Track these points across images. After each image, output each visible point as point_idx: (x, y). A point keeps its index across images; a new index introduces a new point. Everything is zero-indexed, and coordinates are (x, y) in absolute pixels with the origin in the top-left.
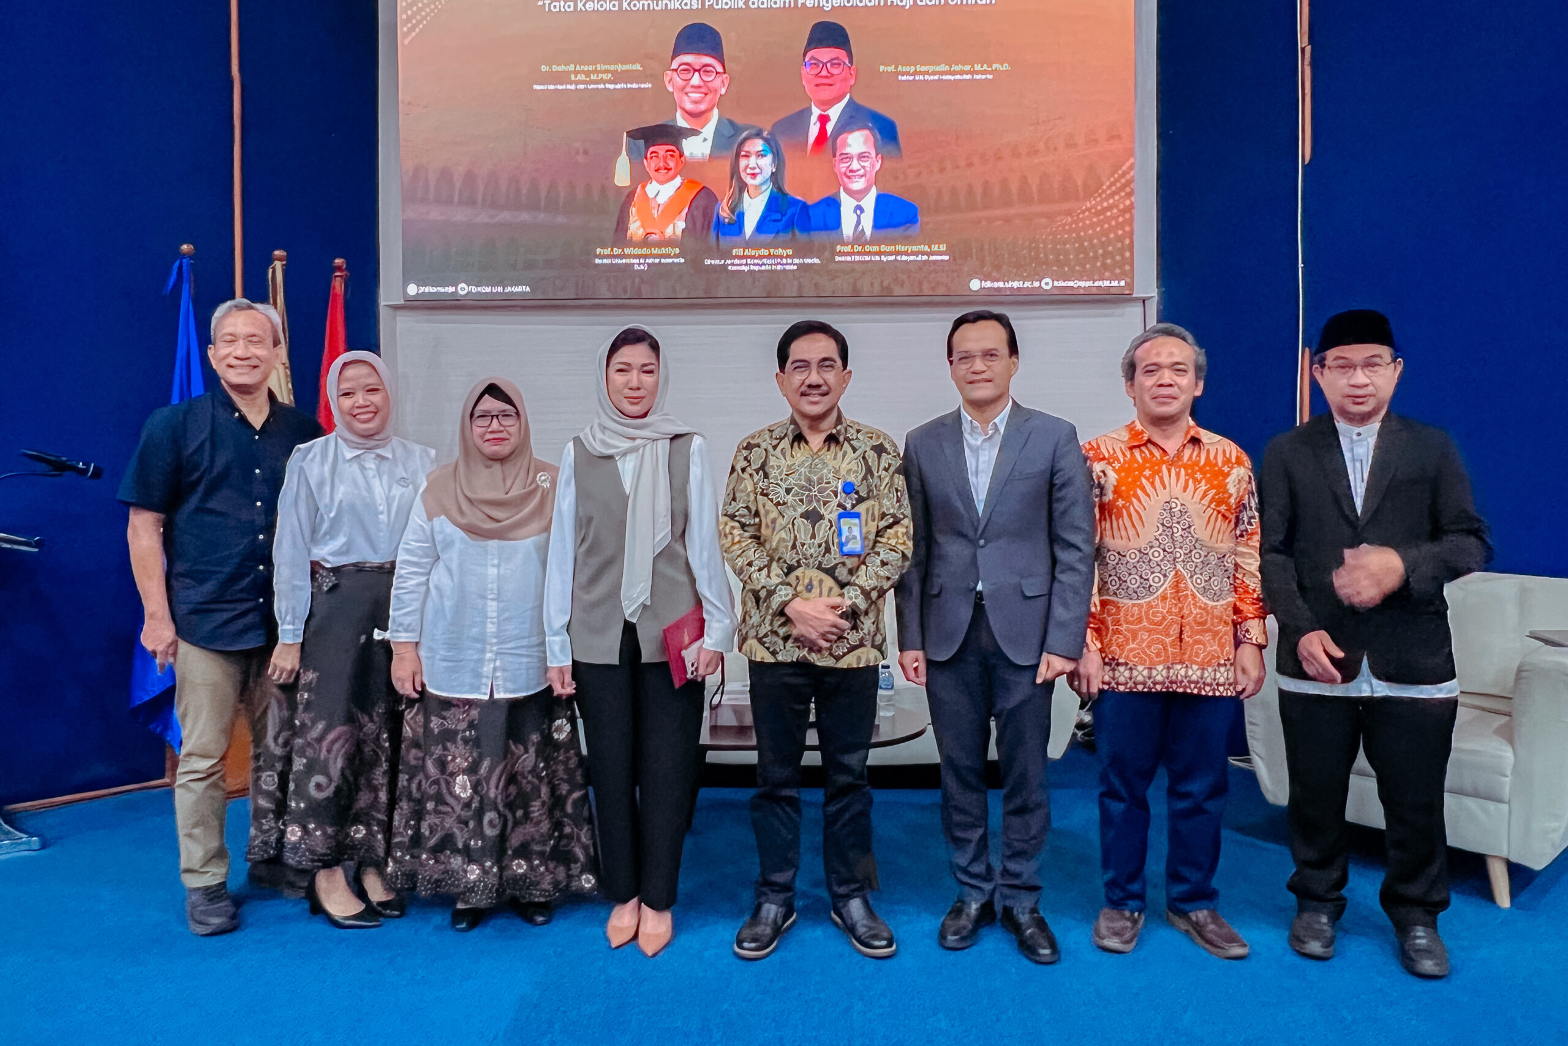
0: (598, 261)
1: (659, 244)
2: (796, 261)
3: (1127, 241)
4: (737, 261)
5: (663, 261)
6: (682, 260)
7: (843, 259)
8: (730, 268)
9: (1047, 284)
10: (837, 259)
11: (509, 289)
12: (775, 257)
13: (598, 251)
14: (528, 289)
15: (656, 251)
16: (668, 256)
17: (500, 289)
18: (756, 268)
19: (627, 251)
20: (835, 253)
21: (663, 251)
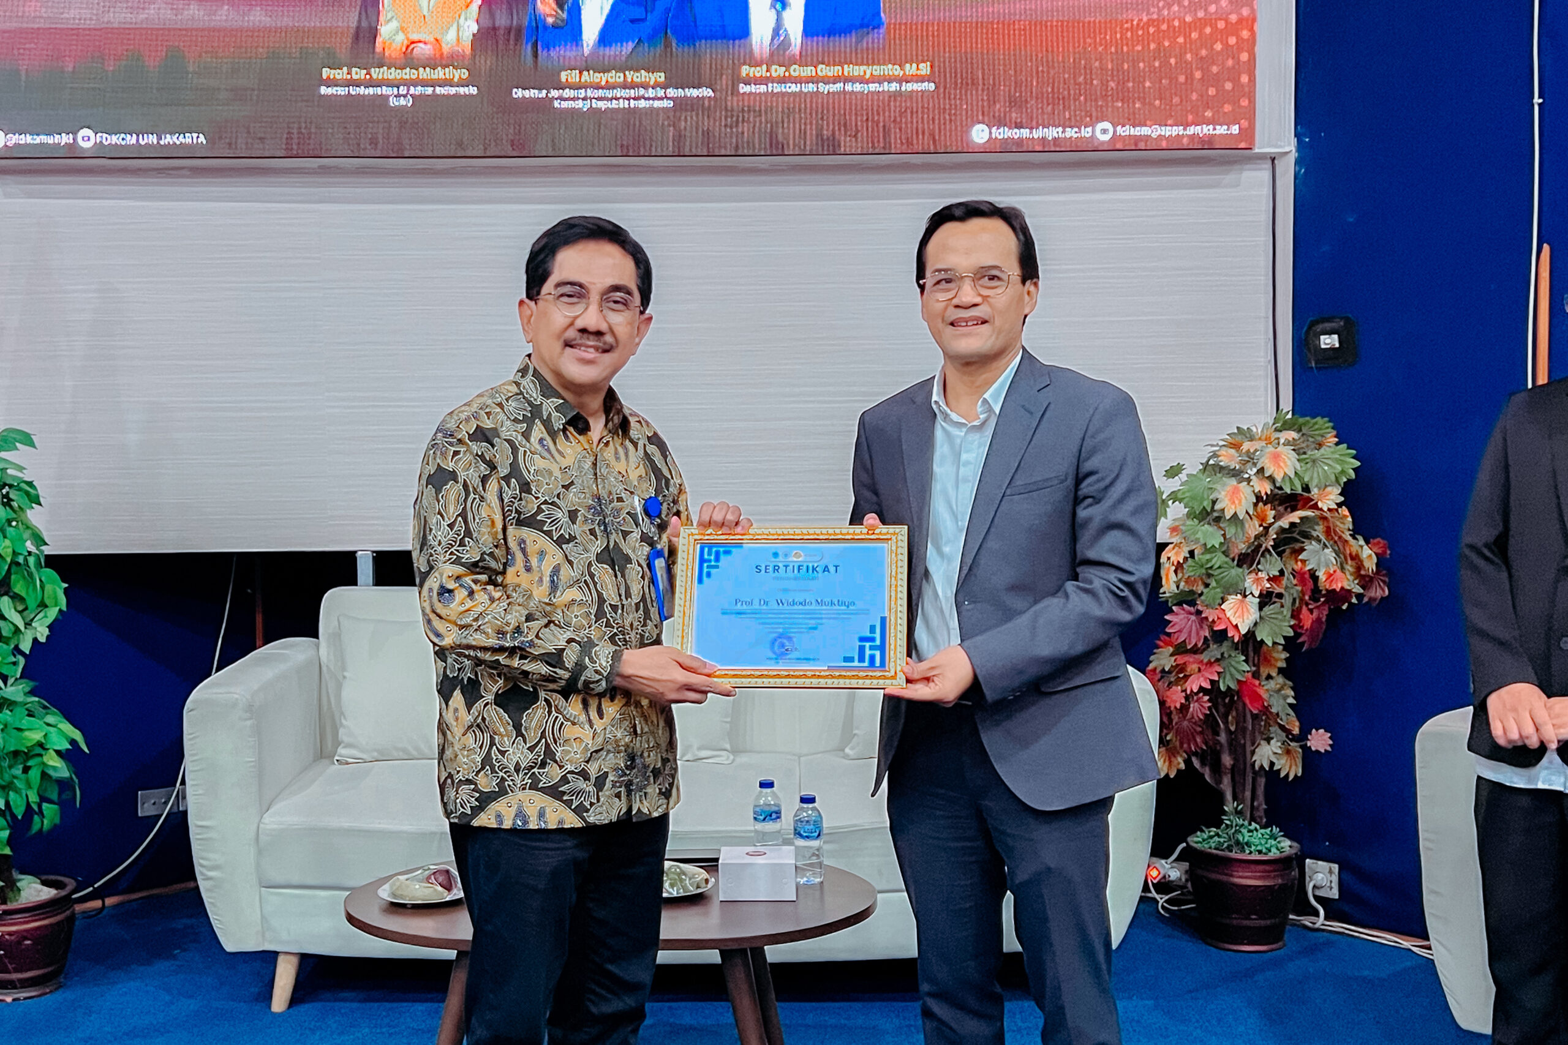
0: (324, 90)
1: (432, 63)
2: (671, 92)
3: (1244, 57)
4: (567, 93)
5: (438, 90)
6: (473, 90)
7: (752, 88)
8: (556, 104)
9: (1103, 132)
10: (744, 89)
11: (168, 139)
12: (633, 86)
13: (326, 72)
14: (202, 139)
15: (425, 74)
16: (448, 83)
17: (153, 139)
18: (602, 105)
19: (376, 73)
20: (737, 79)
21: (439, 74)
